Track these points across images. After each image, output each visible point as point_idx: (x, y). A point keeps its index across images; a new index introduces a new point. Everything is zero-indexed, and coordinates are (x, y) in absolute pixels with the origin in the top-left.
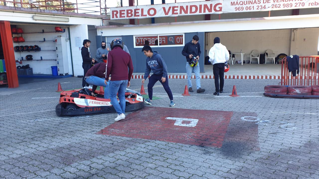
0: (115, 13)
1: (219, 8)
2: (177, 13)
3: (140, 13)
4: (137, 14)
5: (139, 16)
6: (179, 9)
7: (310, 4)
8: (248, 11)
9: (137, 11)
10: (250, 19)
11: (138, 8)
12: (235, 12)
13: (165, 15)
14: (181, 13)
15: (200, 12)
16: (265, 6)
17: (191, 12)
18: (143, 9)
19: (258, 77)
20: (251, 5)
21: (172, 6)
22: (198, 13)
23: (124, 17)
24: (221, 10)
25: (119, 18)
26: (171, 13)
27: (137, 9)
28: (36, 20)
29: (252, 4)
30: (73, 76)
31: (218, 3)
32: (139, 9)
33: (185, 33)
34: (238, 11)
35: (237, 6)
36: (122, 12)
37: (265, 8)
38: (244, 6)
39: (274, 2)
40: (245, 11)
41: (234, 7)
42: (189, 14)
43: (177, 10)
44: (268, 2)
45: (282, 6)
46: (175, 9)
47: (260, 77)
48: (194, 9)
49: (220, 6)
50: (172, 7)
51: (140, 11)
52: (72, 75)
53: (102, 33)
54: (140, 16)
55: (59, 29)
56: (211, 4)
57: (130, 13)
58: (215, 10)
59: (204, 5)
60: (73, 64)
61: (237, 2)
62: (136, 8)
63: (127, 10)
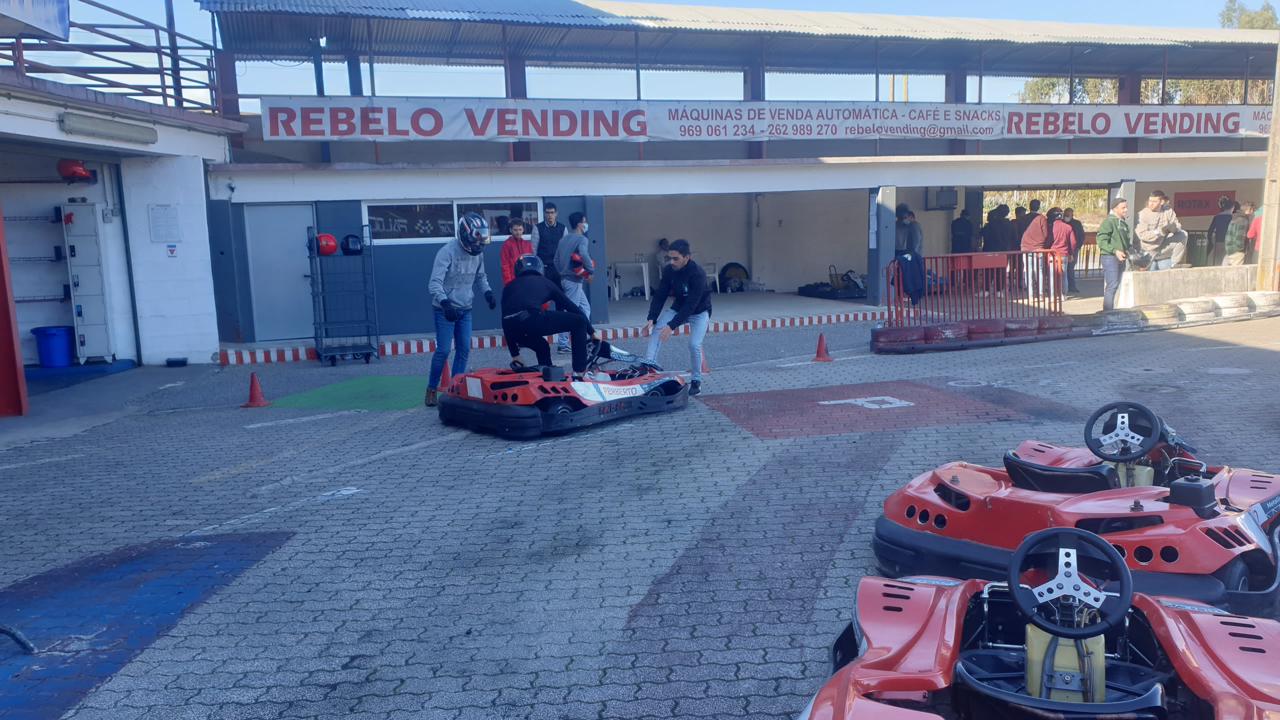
0: (282, 117)
1: (639, 124)
2: (514, 133)
3: (384, 123)
4: (372, 127)
5: (380, 132)
6: (519, 118)
7: (848, 131)
8: (714, 138)
9: (371, 115)
10: (727, 162)
11: (375, 106)
12: (681, 138)
13: (475, 134)
14: (526, 131)
15: (585, 132)
16: (753, 126)
17: (557, 132)
18: (395, 109)
19: (764, 324)
20: (718, 122)
21: (497, 106)
22: (577, 136)
23: (322, 133)
24: (643, 132)
25: (299, 136)
26: (496, 132)
27: (374, 110)
28: (70, 132)
29: (721, 118)
30: (138, 363)
31: (635, 108)
32: (380, 110)
33: (544, 198)
34: (687, 138)
35: (686, 123)
36: (313, 116)
37: (753, 133)
38: (703, 124)
39: (773, 118)
40: (704, 137)
41: (677, 124)
42: (551, 137)
43: (514, 122)
44: (759, 118)
45: (790, 130)
46: (509, 117)
47: (769, 324)
48: (565, 124)
49: (641, 118)
50: (499, 110)
51: (384, 118)
52: (135, 359)
53: (232, 189)
54: (386, 133)
55: (80, 170)
56: (614, 109)
57: (343, 121)
58: (627, 130)
59: (596, 112)
60: (139, 315)
61: (685, 111)
62: (370, 106)
63: (331, 109)
